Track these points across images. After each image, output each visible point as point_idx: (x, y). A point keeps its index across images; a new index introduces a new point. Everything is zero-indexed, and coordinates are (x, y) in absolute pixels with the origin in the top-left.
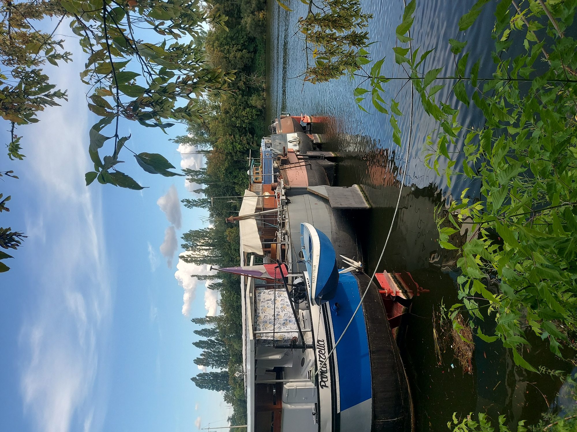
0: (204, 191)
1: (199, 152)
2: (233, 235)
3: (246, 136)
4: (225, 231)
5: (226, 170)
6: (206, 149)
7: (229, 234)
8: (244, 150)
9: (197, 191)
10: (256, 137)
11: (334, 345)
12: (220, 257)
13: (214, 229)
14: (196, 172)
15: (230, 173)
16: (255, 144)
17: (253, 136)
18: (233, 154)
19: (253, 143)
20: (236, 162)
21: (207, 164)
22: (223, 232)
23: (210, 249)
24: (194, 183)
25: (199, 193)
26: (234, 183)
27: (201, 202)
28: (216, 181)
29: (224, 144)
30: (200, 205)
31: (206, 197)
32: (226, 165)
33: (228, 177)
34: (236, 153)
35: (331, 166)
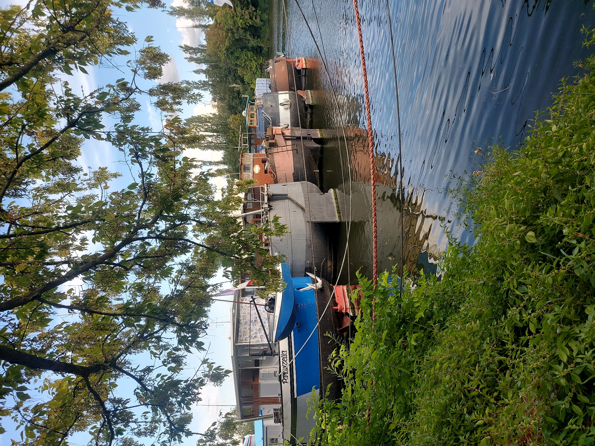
0: (204, 72)
1: (196, 27)
2: (236, 122)
3: (248, 9)
4: (229, 118)
5: (227, 49)
6: (203, 23)
7: (233, 120)
8: (247, 26)
9: (197, 72)
10: (260, 10)
11: (294, 357)
12: (225, 143)
13: (217, 114)
14: (195, 49)
15: (232, 53)
16: (258, 20)
17: (256, 9)
18: (235, 30)
19: (256, 18)
20: (237, 40)
21: (206, 39)
22: (226, 118)
23: (214, 135)
24: (193, 63)
25: (199, 74)
26: (236, 65)
27: (202, 84)
28: (217, 61)
29: (223, 18)
30: (201, 87)
31: (207, 80)
32: (227, 44)
33: (229, 58)
34: (238, 29)
35: (317, 148)
